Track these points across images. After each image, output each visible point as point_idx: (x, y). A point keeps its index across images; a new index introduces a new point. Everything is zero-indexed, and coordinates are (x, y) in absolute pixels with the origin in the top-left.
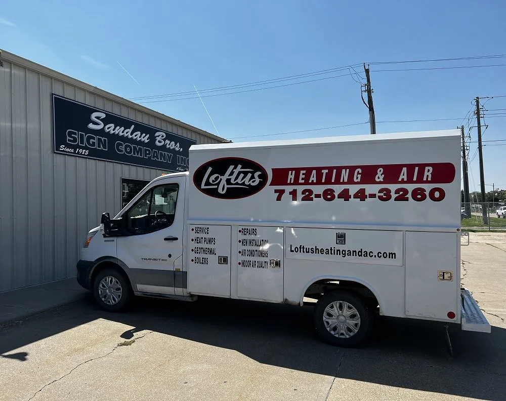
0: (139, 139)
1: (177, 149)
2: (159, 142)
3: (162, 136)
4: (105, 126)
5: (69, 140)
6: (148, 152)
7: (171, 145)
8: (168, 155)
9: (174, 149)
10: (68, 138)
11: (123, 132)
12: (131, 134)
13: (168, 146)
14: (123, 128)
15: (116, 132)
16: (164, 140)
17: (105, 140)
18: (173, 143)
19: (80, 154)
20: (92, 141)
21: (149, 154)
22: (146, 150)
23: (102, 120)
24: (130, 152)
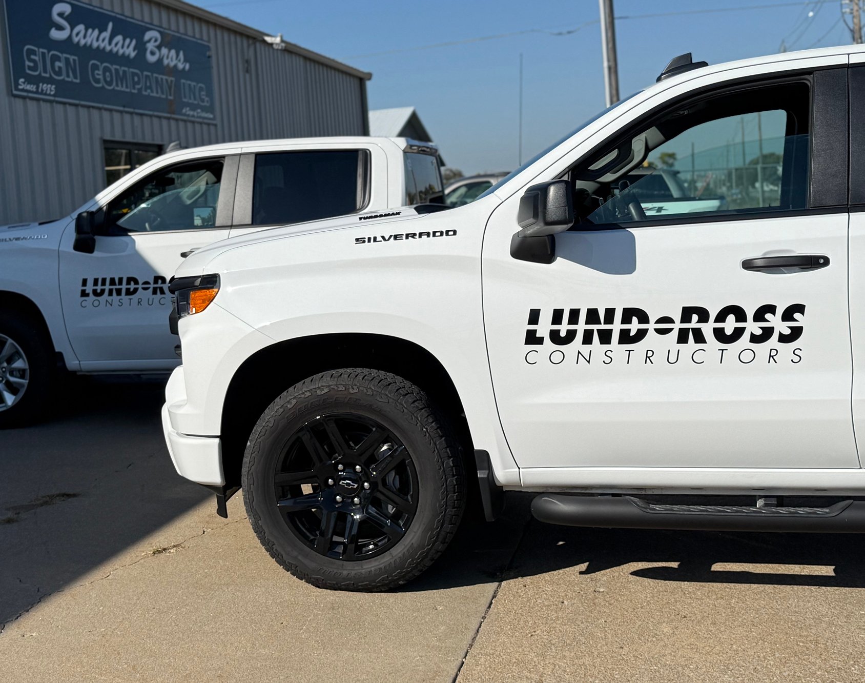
0: (121, 52)
1: (180, 66)
2: (153, 53)
3: (156, 41)
4: (72, 30)
5: (30, 68)
6: (136, 79)
7: (172, 58)
8: (167, 80)
9: (175, 66)
10: (27, 63)
11: (97, 40)
12: (110, 43)
13: (166, 62)
14: (96, 32)
15: (89, 40)
16: (159, 47)
17: (74, 60)
18: (173, 52)
19: (46, 94)
20: (57, 64)
21: (138, 83)
22: (134, 74)
23: (67, 19)
24: (110, 84)
